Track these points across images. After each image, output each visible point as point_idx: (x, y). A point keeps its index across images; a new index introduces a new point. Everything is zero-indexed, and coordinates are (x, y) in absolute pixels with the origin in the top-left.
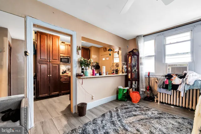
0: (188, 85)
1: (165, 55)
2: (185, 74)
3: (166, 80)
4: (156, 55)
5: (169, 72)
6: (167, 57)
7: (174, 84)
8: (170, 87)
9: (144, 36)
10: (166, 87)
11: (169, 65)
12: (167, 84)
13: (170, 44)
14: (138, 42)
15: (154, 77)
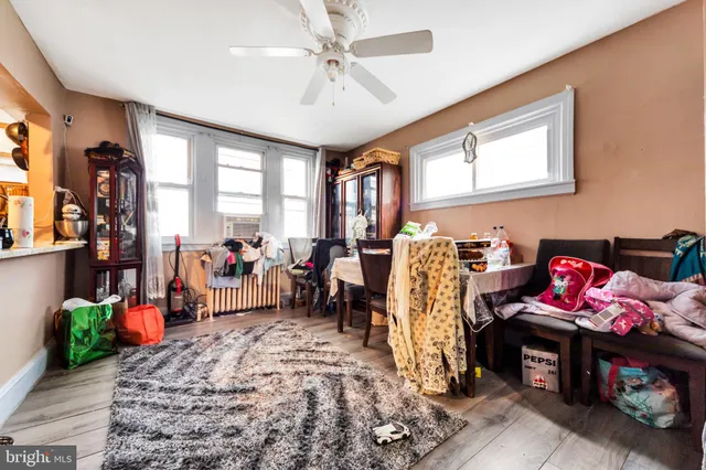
0: (269, 259)
1: (216, 192)
2: (260, 239)
3: (229, 254)
4: (193, 186)
5: (228, 234)
6: (220, 198)
7: (246, 260)
8: (239, 270)
9: (159, 114)
10: (230, 271)
11: (229, 219)
12: (234, 262)
13: (228, 166)
14: (140, 125)
15: (191, 249)
